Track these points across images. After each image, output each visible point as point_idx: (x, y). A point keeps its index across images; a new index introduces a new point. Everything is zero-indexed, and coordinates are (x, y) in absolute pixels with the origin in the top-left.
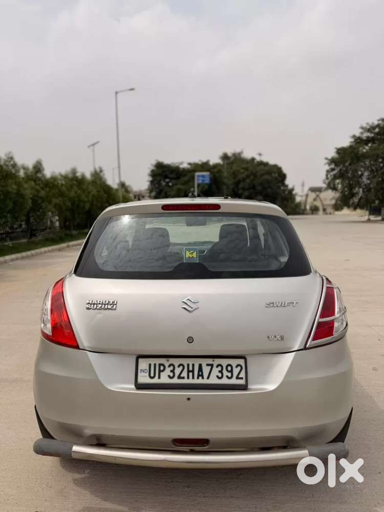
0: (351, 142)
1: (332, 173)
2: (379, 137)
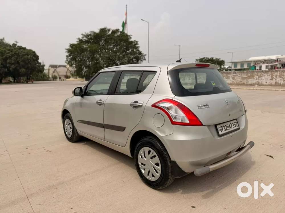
0: (78, 42)
1: (70, 58)
2: (90, 40)
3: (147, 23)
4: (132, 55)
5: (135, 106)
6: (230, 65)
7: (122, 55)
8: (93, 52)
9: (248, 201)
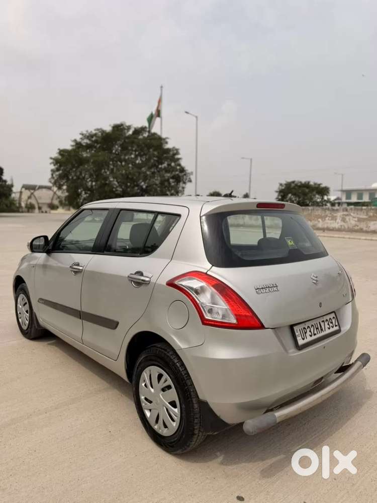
0: (72, 146)
1: (57, 173)
2: (96, 145)
3: (195, 119)
4: (169, 173)
5: (138, 281)
6: (339, 194)
7: (151, 171)
8: (100, 166)
9: (353, 484)
